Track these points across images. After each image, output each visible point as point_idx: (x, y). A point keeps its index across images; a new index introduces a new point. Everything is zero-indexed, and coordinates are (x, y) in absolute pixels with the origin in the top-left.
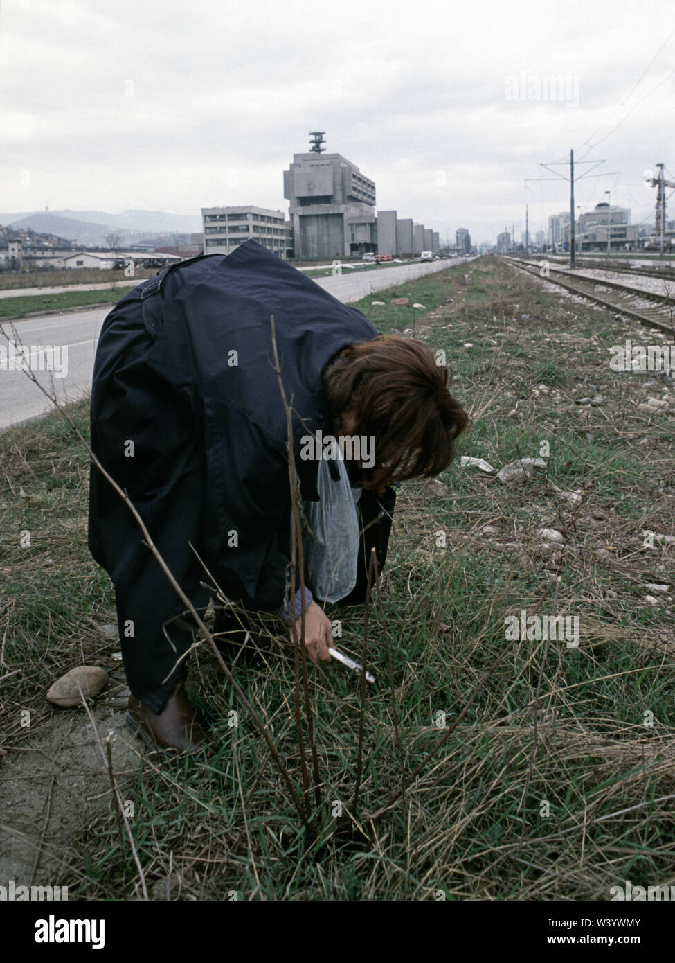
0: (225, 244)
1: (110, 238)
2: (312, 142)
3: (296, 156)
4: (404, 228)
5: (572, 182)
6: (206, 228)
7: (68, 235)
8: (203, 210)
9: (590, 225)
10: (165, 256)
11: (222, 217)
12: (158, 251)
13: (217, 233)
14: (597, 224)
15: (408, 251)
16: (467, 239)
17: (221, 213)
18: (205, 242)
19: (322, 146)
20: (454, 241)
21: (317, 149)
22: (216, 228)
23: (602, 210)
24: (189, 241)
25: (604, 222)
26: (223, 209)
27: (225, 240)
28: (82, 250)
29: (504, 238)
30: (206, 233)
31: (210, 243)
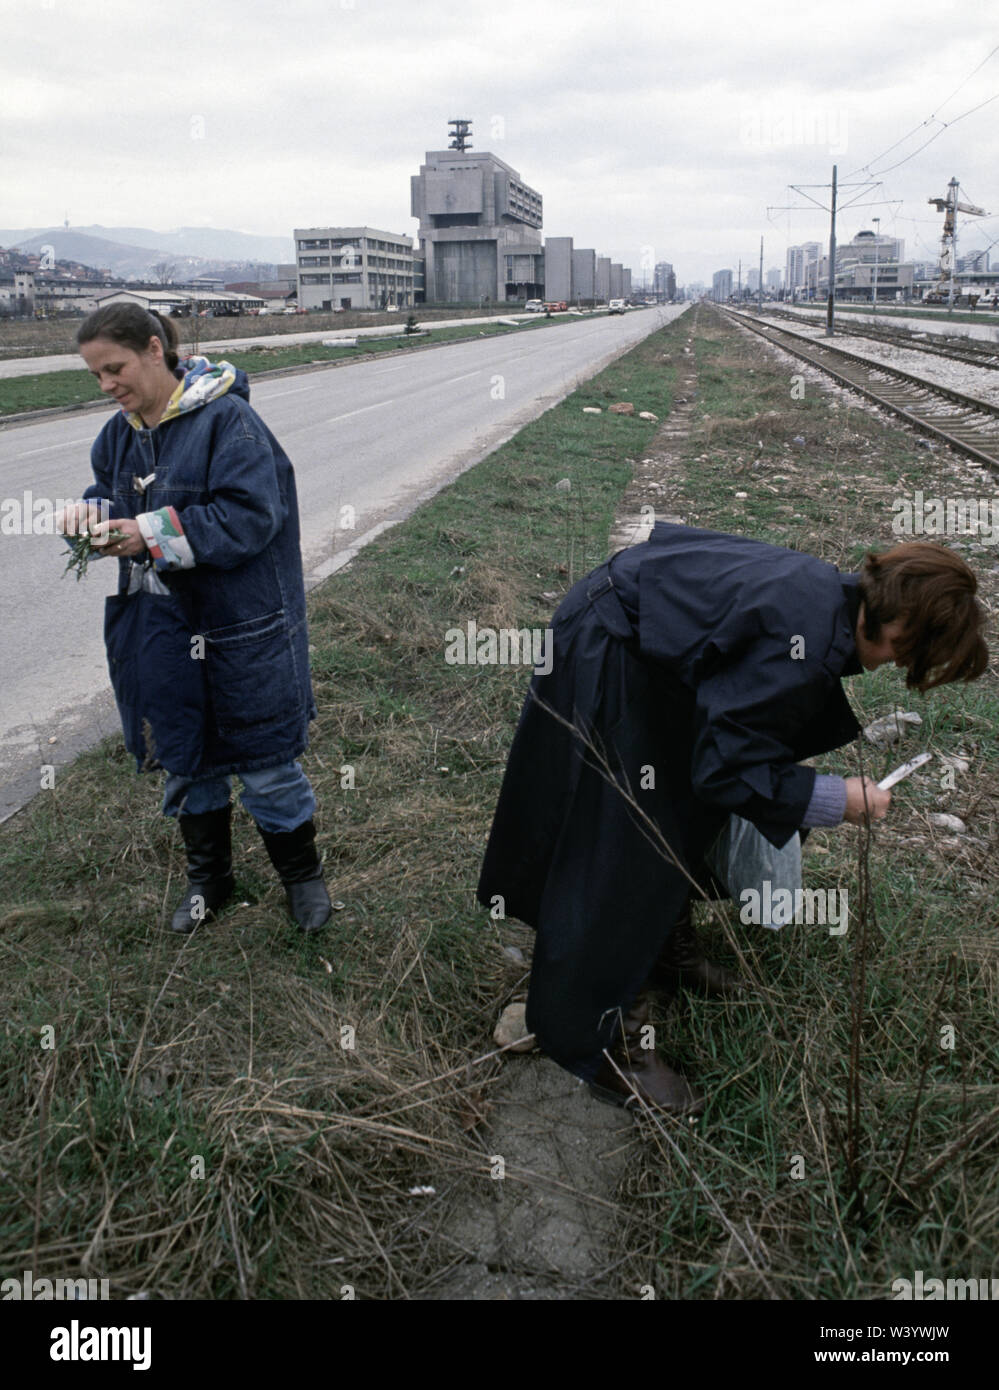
0: (328, 282)
1: (160, 269)
2: (453, 134)
3: (429, 155)
4: (583, 262)
5: (834, 213)
6: (300, 259)
7: (98, 263)
8: (296, 231)
9: (847, 263)
10: (241, 297)
11: (324, 242)
12: (229, 288)
13: (316, 265)
14: (857, 262)
15: (588, 296)
16: (671, 279)
17: (321, 237)
18: (298, 278)
19: (467, 140)
20: (651, 282)
21: (459, 145)
22: (315, 258)
23: (864, 241)
24: (274, 275)
25: (866, 259)
26: (325, 230)
27: (328, 275)
28: (118, 284)
29: (723, 278)
30: (301, 266)
31: (306, 280)
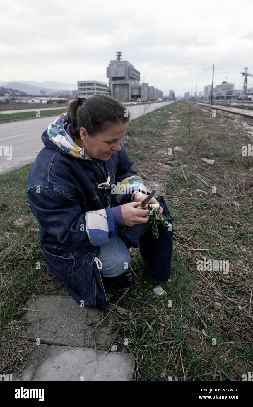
0: (86, 95)
1: (42, 92)
2: (117, 56)
3: (111, 61)
4: (151, 89)
5: (213, 75)
6: (79, 89)
7: (25, 91)
8: (78, 82)
9: (219, 90)
10: (63, 99)
11: (85, 84)
12: (59, 97)
13: (82, 90)
14: (221, 90)
15: (152, 98)
16: (173, 94)
18: (78, 94)
19: (121, 57)
20: (168, 95)
21: (119, 59)
22: (82, 89)
23: (224, 84)
24: (71, 94)
25: (224, 89)
26: (85, 81)
27: (85, 93)
29: (187, 94)
31: (81, 94)
